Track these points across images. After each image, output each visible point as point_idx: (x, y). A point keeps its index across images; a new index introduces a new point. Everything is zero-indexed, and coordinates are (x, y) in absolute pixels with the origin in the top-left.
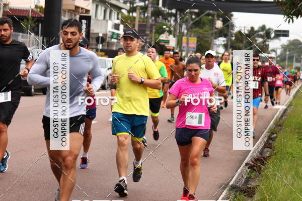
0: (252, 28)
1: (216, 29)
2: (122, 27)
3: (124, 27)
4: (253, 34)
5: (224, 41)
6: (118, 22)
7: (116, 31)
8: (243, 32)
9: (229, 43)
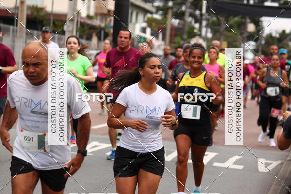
0: (284, 31)
1: (248, 32)
2: (149, 30)
3: (152, 30)
4: (285, 38)
5: (253, 46)
6: (145, 25)
7: (143, 35)
8: (274, 35)
9: (260, 48)
